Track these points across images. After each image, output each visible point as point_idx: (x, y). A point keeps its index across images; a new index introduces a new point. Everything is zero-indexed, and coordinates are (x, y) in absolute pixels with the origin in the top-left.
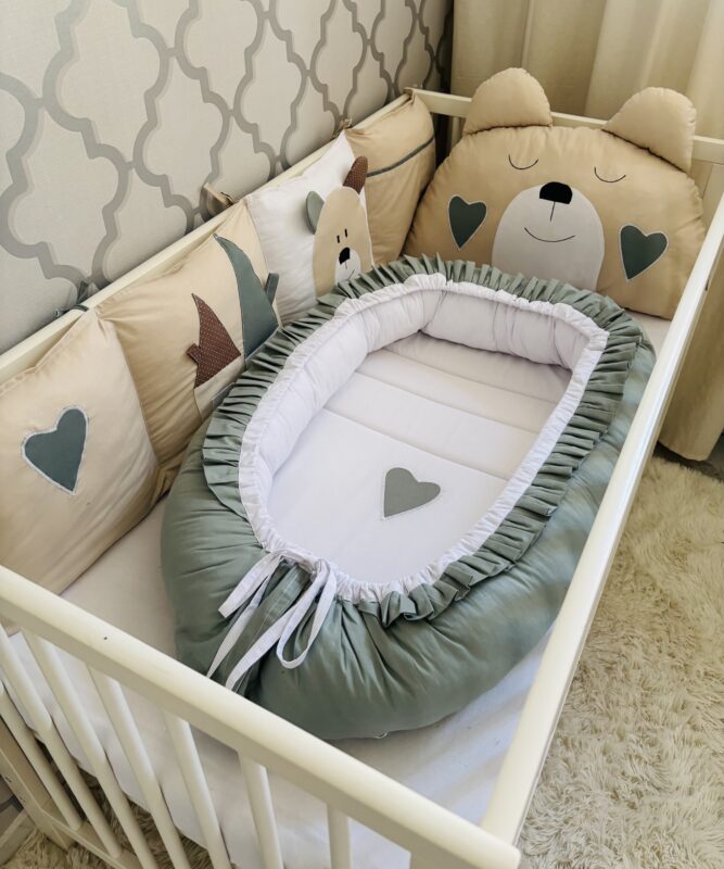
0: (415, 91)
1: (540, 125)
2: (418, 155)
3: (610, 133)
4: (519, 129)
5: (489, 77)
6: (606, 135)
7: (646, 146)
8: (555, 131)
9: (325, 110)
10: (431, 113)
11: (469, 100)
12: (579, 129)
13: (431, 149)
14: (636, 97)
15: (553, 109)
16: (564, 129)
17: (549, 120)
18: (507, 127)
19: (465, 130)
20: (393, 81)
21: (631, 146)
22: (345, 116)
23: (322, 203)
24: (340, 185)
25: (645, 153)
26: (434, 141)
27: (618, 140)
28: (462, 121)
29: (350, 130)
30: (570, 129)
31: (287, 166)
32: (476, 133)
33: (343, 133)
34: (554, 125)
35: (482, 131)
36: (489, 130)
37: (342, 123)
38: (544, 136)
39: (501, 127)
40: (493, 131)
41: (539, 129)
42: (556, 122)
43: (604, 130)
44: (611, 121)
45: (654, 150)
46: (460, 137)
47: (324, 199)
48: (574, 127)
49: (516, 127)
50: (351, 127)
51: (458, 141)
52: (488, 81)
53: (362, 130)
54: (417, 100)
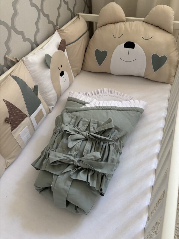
0: (80, 14)
1: (122, 22)
2: (83, 37)
3: (146, 22)
4: (115, 24)
5: (104, 7)
6: (144, 23)
7: (158, 26)
8: (127, 24)
9: (49, 24)
10: (86, 21)
11: (98, 15)
12: (135, 22)
13: (87, 34)
14: (154, 9)
15: (126, 16)
16: (130, 22)
17: (125, 20)
18: (111, 24)
19: (97, 26)
20: (72, 12)
21: (153, 26)
22: (57, 25)
23: (51, 57)
24: (57, 50)
25: (158, 28)
26: (88, 31)
27: (149, 24)
28: (96, 23)
29: (59, 30)
30: (132, 22)
31: (37, 45)
32: (101, 27)
33: (56, 31)
34: (127, 21)
35: (103, 26)
36: (105, 25)
37: (56, 28)
38: (124, 25)
39: (109, 24)
40: (107, 25)
41: (122, 23)
42: (127, 20)
43: (144, 22)
44: (146, 18)
45: (161, 27)
46: (96, 29)
47: (51, 56)
48: (134, 21)
49: (114, 23)
50: (59, 29)
51: (96, 30)
52: (104, 8)
53: (63, 29)
54: (81, 17)
